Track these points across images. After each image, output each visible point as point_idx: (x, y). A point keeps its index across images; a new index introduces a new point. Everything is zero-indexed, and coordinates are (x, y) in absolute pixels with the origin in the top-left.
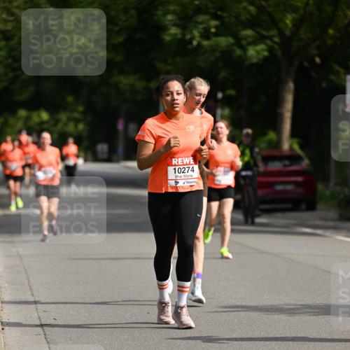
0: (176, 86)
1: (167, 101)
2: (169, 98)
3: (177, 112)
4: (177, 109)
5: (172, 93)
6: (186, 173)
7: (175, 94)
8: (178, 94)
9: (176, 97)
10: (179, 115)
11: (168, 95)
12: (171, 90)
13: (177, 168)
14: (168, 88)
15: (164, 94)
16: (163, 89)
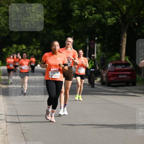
0: (57, 43)
1: (53, 48)
2: (54, 47)
3: (57, 52)
4: (57, 51)
5: (55, 46)
6: (55, 74)
7: (56, 46)
8: (57, 46)
9: (56, 47)
10: (57, 53)
11: (54, 46)
12: (55, 44)
13: (52, 72)
14: (54, 44)
15: (52, 46)
16: (52, 44)
